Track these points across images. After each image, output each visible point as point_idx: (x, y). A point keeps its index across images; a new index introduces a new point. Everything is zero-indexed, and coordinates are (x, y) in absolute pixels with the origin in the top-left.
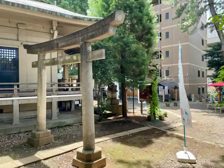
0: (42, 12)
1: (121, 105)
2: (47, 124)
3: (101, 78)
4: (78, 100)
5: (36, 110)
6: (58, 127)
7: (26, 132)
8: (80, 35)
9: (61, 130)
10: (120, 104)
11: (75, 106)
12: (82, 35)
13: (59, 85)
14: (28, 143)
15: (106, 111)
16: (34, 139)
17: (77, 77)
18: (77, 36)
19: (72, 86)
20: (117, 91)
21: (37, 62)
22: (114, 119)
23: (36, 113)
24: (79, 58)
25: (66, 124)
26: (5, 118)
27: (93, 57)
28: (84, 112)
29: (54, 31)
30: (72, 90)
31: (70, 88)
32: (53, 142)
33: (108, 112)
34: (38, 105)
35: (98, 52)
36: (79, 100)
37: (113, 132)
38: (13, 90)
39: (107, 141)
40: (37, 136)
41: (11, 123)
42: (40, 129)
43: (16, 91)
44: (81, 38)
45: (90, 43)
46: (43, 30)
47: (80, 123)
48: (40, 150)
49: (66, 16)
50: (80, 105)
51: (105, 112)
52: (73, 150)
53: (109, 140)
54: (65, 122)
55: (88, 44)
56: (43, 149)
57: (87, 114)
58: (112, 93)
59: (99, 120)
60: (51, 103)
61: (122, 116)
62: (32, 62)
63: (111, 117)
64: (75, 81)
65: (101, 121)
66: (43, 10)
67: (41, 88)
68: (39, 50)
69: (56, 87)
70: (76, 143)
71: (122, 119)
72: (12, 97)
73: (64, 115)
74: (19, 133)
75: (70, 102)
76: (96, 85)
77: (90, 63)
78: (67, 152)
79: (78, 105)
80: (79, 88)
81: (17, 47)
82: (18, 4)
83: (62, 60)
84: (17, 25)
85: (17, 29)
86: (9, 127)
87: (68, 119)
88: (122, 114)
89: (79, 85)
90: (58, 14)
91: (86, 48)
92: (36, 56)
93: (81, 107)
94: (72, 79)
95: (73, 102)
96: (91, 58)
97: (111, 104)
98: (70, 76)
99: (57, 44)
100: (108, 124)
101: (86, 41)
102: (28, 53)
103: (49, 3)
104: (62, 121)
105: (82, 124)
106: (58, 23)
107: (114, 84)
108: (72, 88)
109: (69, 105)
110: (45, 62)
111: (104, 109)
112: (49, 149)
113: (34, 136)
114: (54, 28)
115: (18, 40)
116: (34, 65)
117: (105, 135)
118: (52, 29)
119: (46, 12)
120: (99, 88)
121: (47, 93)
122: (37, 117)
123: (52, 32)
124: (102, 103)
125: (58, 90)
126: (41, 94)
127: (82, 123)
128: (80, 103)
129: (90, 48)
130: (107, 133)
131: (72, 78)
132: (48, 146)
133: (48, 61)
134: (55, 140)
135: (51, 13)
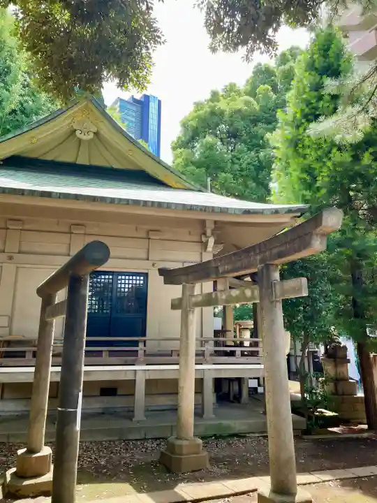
0: (191, 209)
1: (361, 397)
2: (195, 426)
3: (305, 329)
4: (255, 378)
5: (177, 393)
6: (215, 435)
7: (156, 439)
8: (258, 251)
9: (223, 443)
10: (360, 394)
11: (249, 391)
12: (260, 252)
13: (217, 344)
14: (160, 463)
15: (323, 410)
16: (173, 456)
17: (250, 324)
18: (252, 253)
19: (241, 345)
20: (349, 361)
21: (181, 300)
22: (343, 432)
23: (177, 400)
24: (257, 293)
25: (232, 432)
26: (119, 406)
27: (283, 292)
28: (269, 407)
29: (209, 237)
30: (243, 354)
31: (238, 350)
32: (207, 469)
33: (329, 413)
34: (181, 384)
35: (291, 283)
36: (258, 379)
37: (342, 464)
38: (137, 351)
39: (326, 483)
40: (177, 450)
41: (131, 418)
42: (183, 435)
43: (141, 353)
44: (258, 258)
45: (277, 265)
46: (188, 238)
47: (262, 432)
48: (182, 480)
49: (229, 212)
50: (260, 390)
51: (322, 413)
52: (249, 491)
53: (330, 482)
54: (229, 427)
55: (272, 268)
56: (189, 480)
57: (277, 412)
58: (336, 366)
59: (307, 432)
60: (202, 379)
61: (366, 427)
62: (173, 300)
63: (337, 426)
64: (247, 334)
65: (310, 434)
66: (191, 206)
67: (187, 348)
68: (183, 278)
69: (210, 348)
70: (255, 478)
71: (365, 435)
72: (134, 365)
73: (227, 411)
74: (145, 439)
75: (239, 380)
76: (295, 345)
77: (278, 304)
78: (236, 494)
79: (256, 389)
80: (258, 352)
81: (146, 271)
82: (153, 202)
83: (224, 297)
84: (148, 232)
85: (148, 240)
86: (126, 424)
87: (236, 421)
88: (365, 421)
89: (255, 344)
90: (216, 210)
91: (269, 276)
92: (180, 287)
93: (263, 394)
94: (240, 329)
95: (246, 383)
96: (278, 294)
97: (336, 393)
98: (236, 322)
99: (217, 267)
100: (329, 442)
101: (268, 262)
102: (166, 282)
103: (200, 191)
104: (225, 422)
105: (267, 437)
106: (216, 222)
107: (340, 343)
108: (242, 351)
109: (236, 387)
110: (194, 299)
111: (317, 404)
112: (201, 482)
113: (172, 448)
114: (209, 232)
115: (148, 259)
116: (175, 305)
117: (321, 469)
118: (205, 234)
119: (196, 210)
120: (303, 350)
121: (196, 360)
122: (177, 409)
123: (204, 239)
124: (313, 389)
125: (213, 352)
126: (186, 361)
127: (266, 432)
128: (259, 385)
129: (277, 275)
130: (327, 464)
131: (240, 326)
132: (198, 475)
133: (200, 298)
134: (211, 464)
135: (204, 209)
